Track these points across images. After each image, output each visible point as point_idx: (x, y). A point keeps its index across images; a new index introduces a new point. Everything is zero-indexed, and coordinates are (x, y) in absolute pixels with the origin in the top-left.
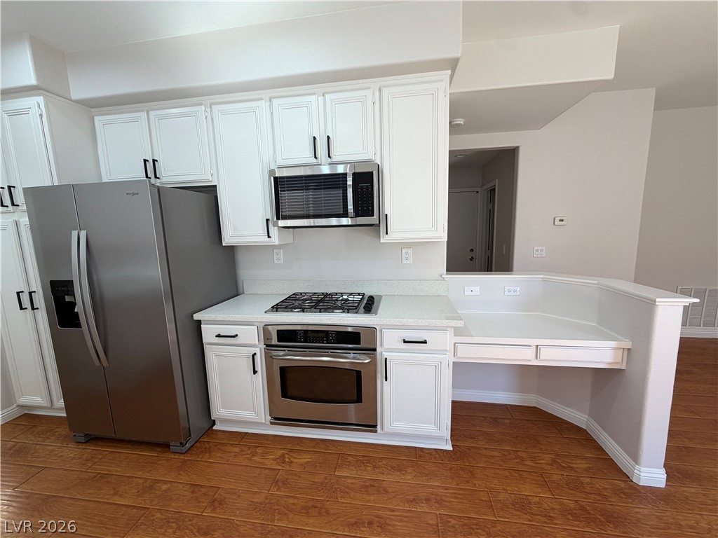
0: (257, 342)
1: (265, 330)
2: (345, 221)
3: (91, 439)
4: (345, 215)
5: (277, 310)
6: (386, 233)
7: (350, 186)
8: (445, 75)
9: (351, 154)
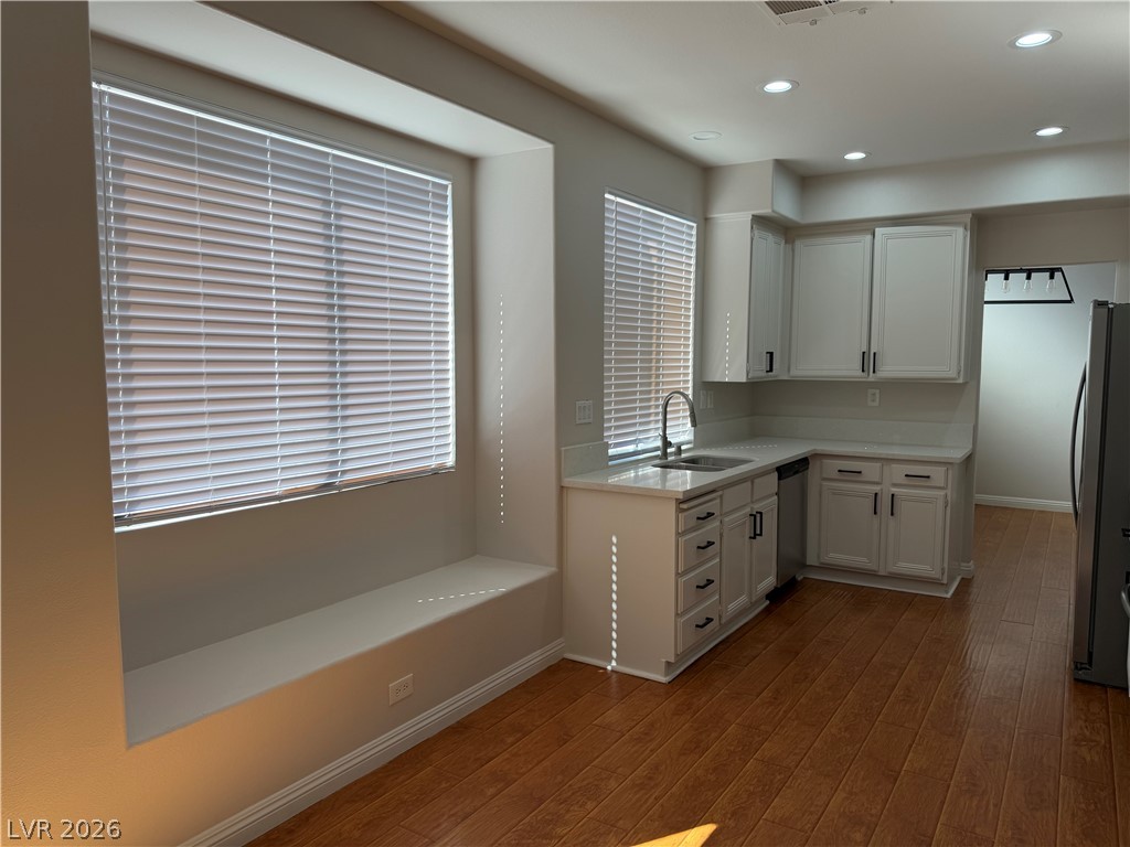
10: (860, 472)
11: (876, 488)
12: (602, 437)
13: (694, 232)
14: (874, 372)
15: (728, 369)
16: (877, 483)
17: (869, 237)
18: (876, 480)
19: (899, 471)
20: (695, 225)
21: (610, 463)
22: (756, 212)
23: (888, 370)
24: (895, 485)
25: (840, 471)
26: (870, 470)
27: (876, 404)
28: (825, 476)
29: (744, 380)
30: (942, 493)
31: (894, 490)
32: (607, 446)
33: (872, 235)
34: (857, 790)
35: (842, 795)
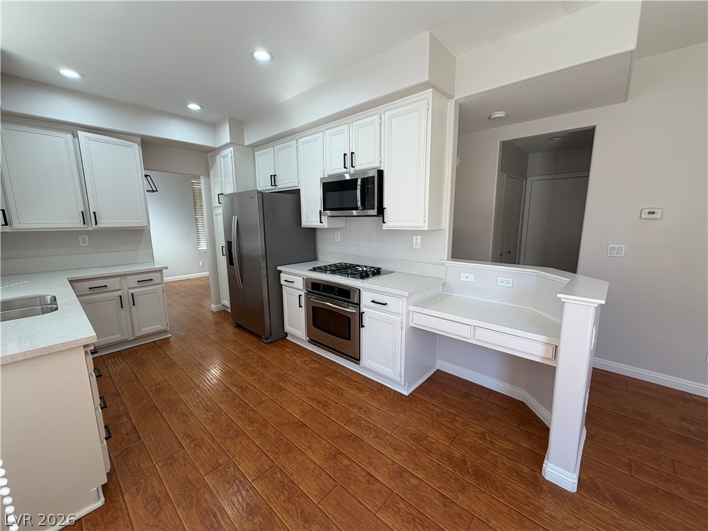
0: (302, 288)
1: (307, 281)
2: (355, 213)
3: (238, 326)
4: (356, 209)
5: (314, 270)
6: (384, 222)
7: (359, 187)
8: (429, 93)
9: (365, 163)
10: (106, 286)
11: (119, 293)
14: (96, 224)
16: (120, 290)
17: (70, 136)
18: (119, 288)
19: (133, 281)
23: (105, 222)
24: (130, 288)
25: (90, 288)
26: (112, 283)
28: (78, 294)
30: (160, 286)
31: (131, 291)
33: (75, 136)
34: (307, 445)
35: (309, 453)
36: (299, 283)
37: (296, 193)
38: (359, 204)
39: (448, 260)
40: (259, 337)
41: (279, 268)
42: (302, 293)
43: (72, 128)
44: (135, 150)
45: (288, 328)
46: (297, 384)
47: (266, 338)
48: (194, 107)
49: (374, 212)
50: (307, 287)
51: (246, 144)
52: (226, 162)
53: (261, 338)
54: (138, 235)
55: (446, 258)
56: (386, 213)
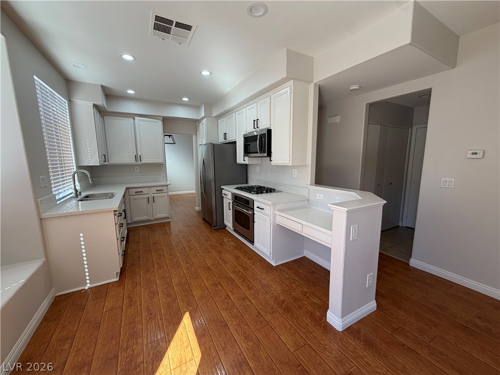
0: (231, 199)
1: (233, 194)
3: (204, 219)
4: (257, 153)
5: (237, 188)
6: (271, 161)
7: (258, 140)
8: (291, 82)
9: (263, 125)
10: (142, 192)
11: (148, 196)
12: (52, 192)
13: (67, 105)
14: (140, 161)
15: (90, 161)
16: (148, 194)
17: (132, 119)
19: (154, 190)
20: (67, 102)
21: (58, 203)
22: (95, 103)
23: (145, 160)
24: (153, 194)
25: (136, 192)
26: (145, 191)
27: (138, 171)
28: (130, 194)
29: (99, 165)
30: (166, 194)
31: (153, 195)
32: (55, 195)
33: (134, 119)
34: (207, 277)
35: (205, 281)
36: (230, 196)
37: (235, 143)
38: (258, 150)
39: (311, 185)
40: (211, 225)
41: (222, 187)
42: (231, 202)
43: (133, 116)
44: (159, 124)
45: (226, 222)
46: (218, 251)
47: (214, 227)
48: (185, 99)
49: (266, 155)
50: (233, 198)
51: (213, 116)
52: (203, 127)
53: (211, 226)
54: (160, 167)
55: (309, 184)
56: (273, 154)
